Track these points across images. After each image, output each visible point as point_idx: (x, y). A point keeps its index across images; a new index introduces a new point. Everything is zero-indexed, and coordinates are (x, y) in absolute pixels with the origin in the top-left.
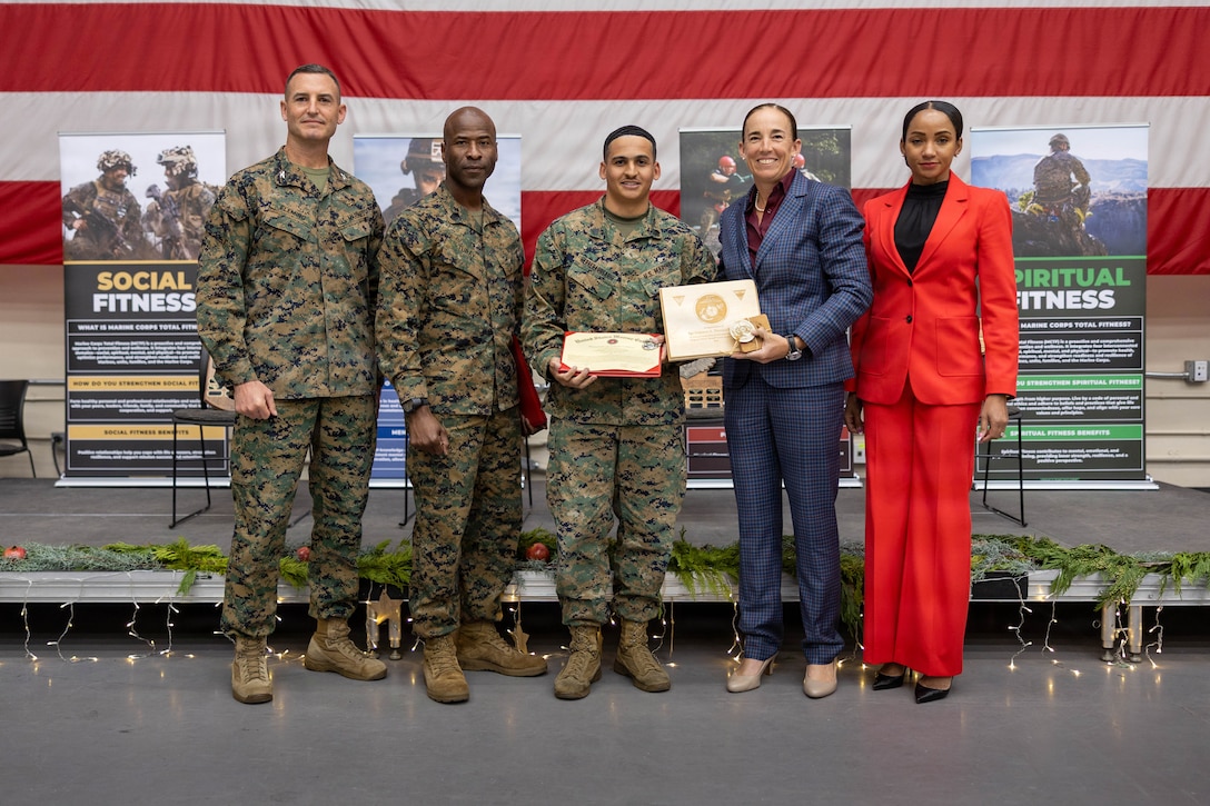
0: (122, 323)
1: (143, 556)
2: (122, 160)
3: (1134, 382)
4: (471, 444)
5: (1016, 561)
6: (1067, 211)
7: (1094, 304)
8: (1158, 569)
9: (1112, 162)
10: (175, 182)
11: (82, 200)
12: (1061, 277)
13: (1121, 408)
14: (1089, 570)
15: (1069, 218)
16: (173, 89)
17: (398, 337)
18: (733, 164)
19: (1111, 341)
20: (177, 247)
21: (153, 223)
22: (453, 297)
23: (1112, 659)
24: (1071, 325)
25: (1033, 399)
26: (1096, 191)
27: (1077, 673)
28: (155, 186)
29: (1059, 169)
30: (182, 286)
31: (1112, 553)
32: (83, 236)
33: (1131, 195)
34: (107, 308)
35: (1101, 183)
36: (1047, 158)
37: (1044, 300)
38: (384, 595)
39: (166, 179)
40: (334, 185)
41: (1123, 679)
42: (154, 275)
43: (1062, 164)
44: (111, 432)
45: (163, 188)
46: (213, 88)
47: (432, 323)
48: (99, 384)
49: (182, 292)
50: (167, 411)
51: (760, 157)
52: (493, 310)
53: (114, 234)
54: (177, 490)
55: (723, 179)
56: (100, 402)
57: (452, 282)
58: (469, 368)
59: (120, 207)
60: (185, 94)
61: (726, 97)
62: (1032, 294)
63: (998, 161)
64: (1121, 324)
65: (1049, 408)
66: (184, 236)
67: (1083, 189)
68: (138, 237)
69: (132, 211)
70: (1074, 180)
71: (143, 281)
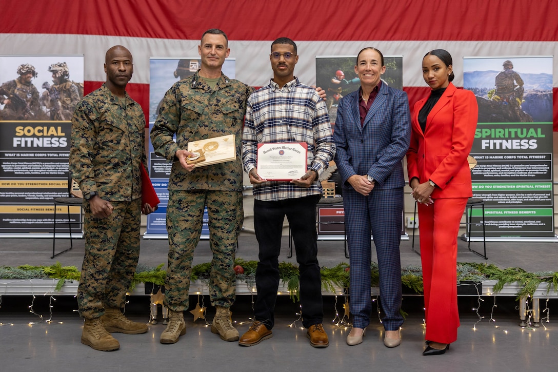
0: (28, 153)
1: (38, 271)
2: (30, 69)
3: (548, 186)
4: (119, 217)
5: (476, 276)
6: (512, 100)
7: (527, 147)
8: (547, 280)
9: (535, 75)
10: (57, 81)
11: (9, 90)
12: (510, 133)
13: (541, 200)
14: (512, 280)
15: (513, 103)
16: (57, 32)
17: (84, 161)
18: (343, 74)
19: (535, 166)
20: (58, 114)
21: (45, 102)
22: (112, 141)
23: (525, 325)
24: (515, 157)
25: (496, 195)
26: (527, 89)
27: (506, 332)
28: (47, 83)
29: (508, 77)
30: (60, 134)
31: (524, 272)
32: (9, 108)
33: (545, 92)
34: (20, 145)
35: (529, 85)
36: (502, 72)
37: (501, 144)
38: (159, 292)
39: (53, 79)
40: (220, 86)
41: (530, 335)
42: (45, 128)
43: (509, 75)
44: (20, 209)
45: (51, 84)
46: (78, 33)
47: (100, 155)
48: (15, 184)
49: (60, 137)
50: (51, 198)
51: (365, 73)
52: (132, 148)
53: (25, 107)
54: (55, 240)
55: (338, 82)
56: (15, 193)
57: (111, 134)
58: (120, 178)
59: (29, 93)
60: (63, 35)
61: (340, 40)
62: (495, 141)
63: (477, 74)
64: (540, 157)
65: (504, 200)
66: (61, 108)
67: (520, 88)
68: (37, 109)
69: (34, 95)
70: (516, 84)
71: (39, 131)
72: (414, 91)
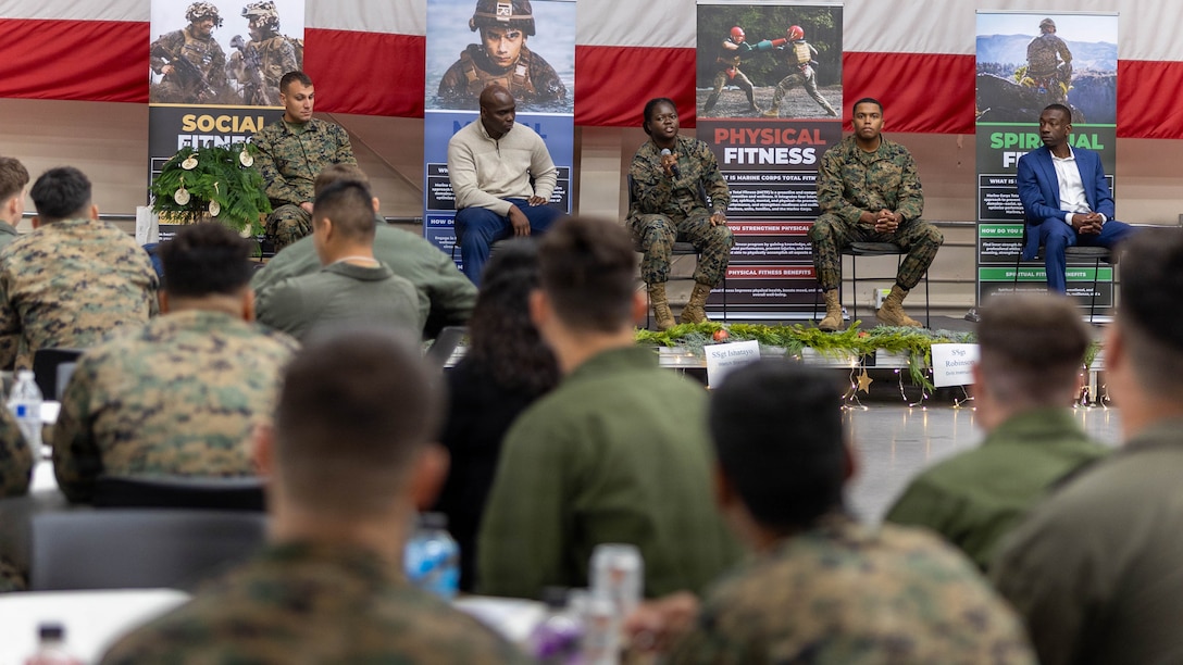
2: (210, 11)
6: (1053, 85)
9: (1090, 44)
10: (257, 34)
11: (171, 47)
15: (1055, 90)
18: (743, 34)
20: (257, 93)
21: (236, 71)
28: (239, 37)
29: (1047, 48)
32: (171, 81)
33: (1104, 73)
35: (1080, 62)
36: (1038, 38)
39: (250, 31)
42: (236, 119)
43: (1049, 44)
45: (247, 39)
53: (199, 79)
55: (734, 46)
59: (206, 55)
63: (997, 39)
66: (264, 84)
67: (1066, 66)
68: (222, 83)
69: (217, 59)
70: (1059, 58)
71: (224, 124)
72: (859, 61)
